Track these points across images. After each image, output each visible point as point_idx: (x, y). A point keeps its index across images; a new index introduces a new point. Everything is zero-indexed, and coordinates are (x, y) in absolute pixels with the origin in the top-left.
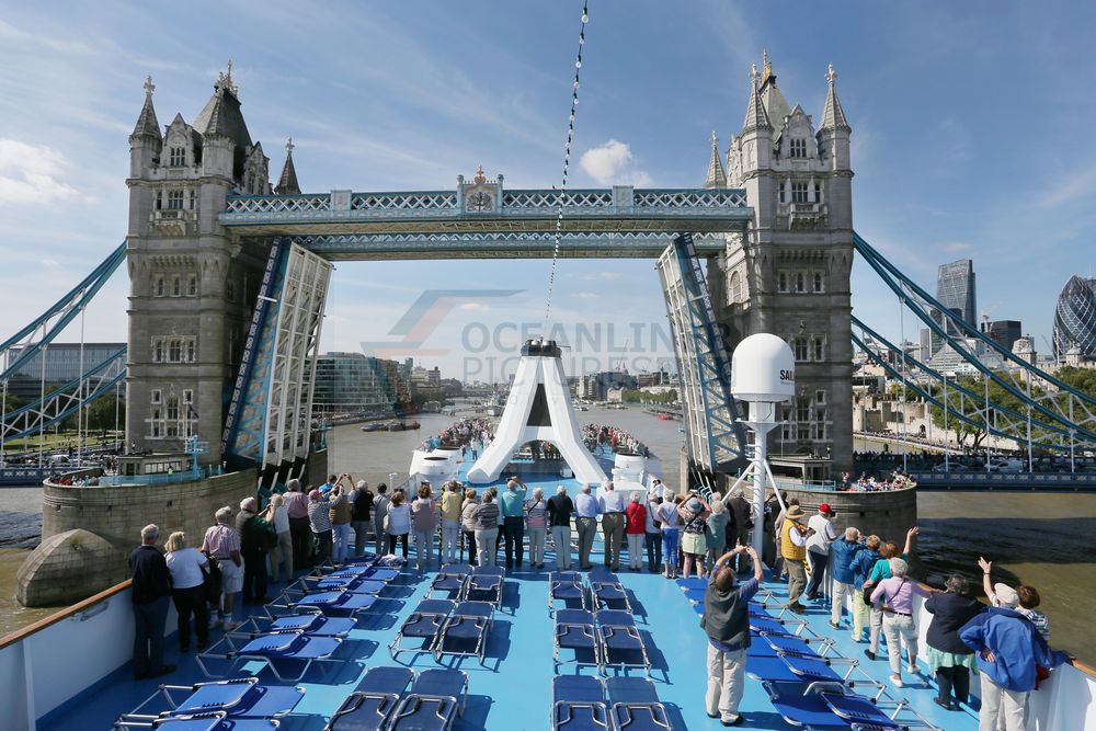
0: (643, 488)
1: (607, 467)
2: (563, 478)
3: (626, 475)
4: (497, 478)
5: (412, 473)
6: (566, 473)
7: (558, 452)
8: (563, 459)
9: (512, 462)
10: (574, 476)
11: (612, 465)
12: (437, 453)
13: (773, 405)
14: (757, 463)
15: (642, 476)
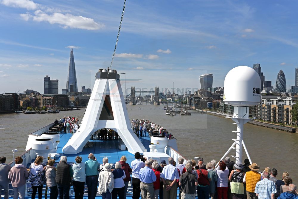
0: (167, 156)
1: (146, 144)
2: (121, 150)
3: (157, 148)
4: (81, 151)
5: (27, 148)
6: (122, 147)
7: (117, 135)
8: (120, 139)
9: (90, 141)
10: (127, 149)
11: (149, 143)
12: (44, 136)
13: (248, 108)
14: (238, 142)
15: (166, 149)
